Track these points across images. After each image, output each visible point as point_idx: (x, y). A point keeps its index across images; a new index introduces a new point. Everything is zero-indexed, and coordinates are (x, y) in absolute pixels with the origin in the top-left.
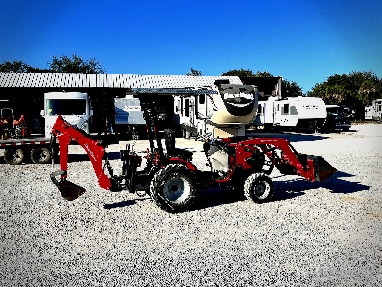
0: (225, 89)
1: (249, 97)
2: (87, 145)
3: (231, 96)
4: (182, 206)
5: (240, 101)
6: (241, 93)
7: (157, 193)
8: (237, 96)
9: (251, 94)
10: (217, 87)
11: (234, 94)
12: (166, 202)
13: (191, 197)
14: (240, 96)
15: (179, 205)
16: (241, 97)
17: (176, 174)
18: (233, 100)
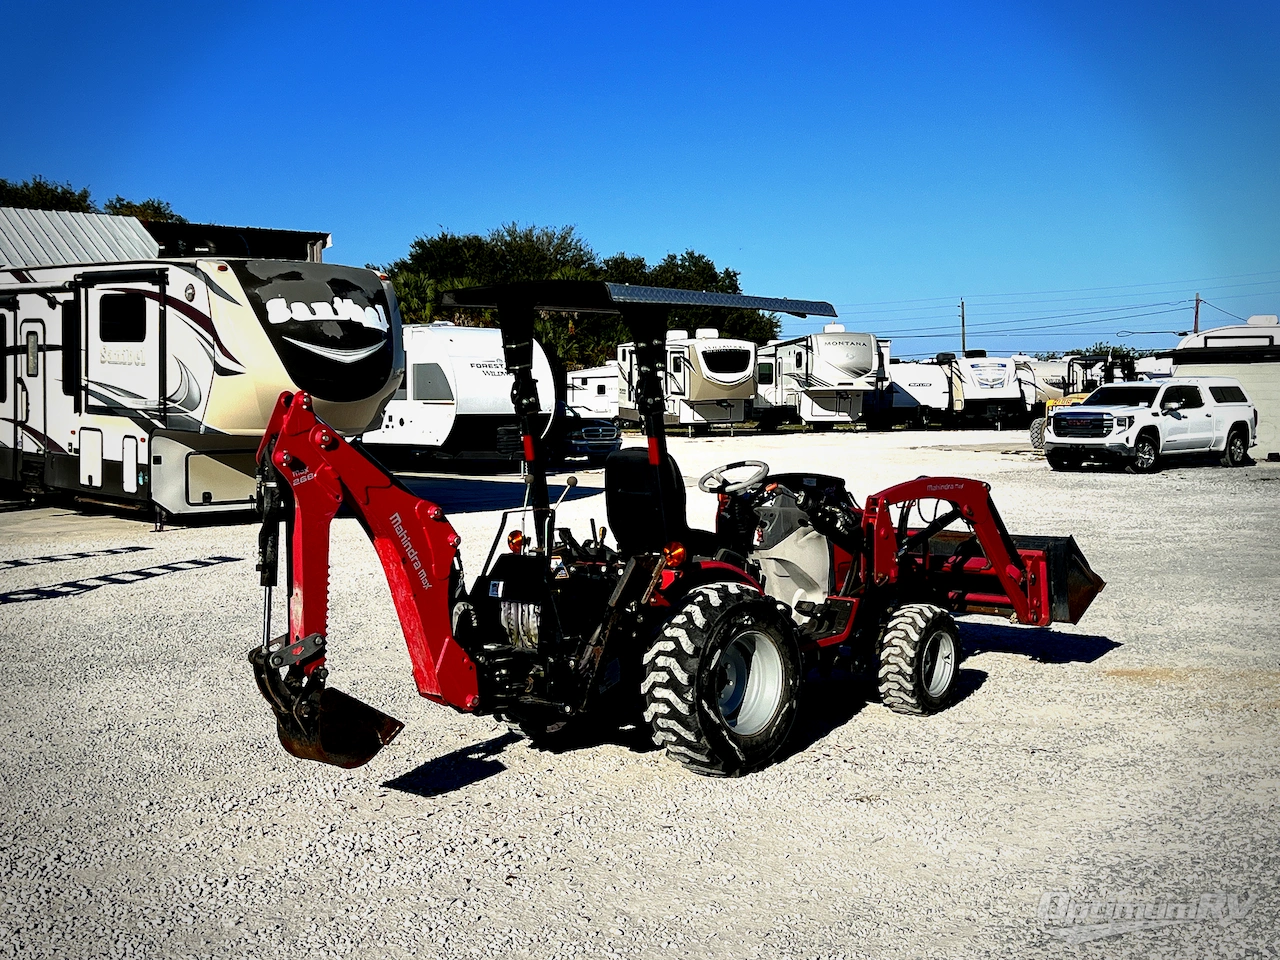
0: (269, 280)
1: (371, 318)
2: (399, 518)
3: (301, 312)
4: (768, 741)
5: (339, 334)
6: (337, 300)
7: (698, 699)
8: (323, 312)
9: (377, 306)
10: (229, 267)
11: (313, 305)
12: (725, 733)
13: (787, 705)
14: (336, 312)
15: (757, 742)
16: (342, 316)
17: (750, 622)
18: (311, 331)
